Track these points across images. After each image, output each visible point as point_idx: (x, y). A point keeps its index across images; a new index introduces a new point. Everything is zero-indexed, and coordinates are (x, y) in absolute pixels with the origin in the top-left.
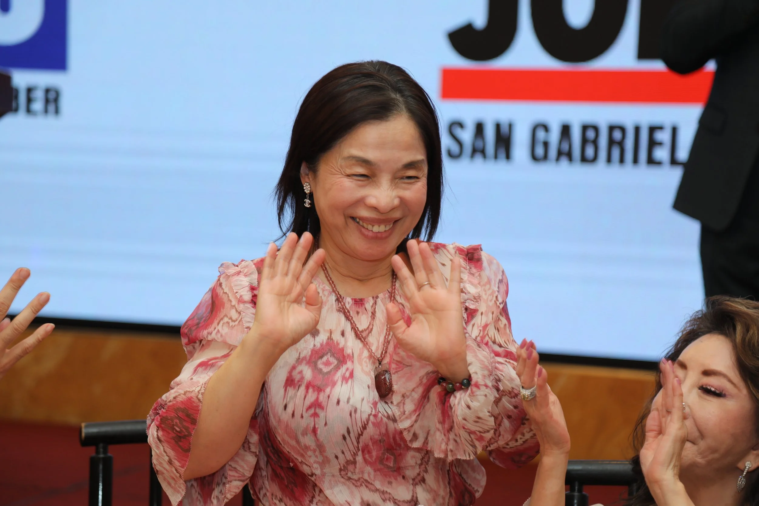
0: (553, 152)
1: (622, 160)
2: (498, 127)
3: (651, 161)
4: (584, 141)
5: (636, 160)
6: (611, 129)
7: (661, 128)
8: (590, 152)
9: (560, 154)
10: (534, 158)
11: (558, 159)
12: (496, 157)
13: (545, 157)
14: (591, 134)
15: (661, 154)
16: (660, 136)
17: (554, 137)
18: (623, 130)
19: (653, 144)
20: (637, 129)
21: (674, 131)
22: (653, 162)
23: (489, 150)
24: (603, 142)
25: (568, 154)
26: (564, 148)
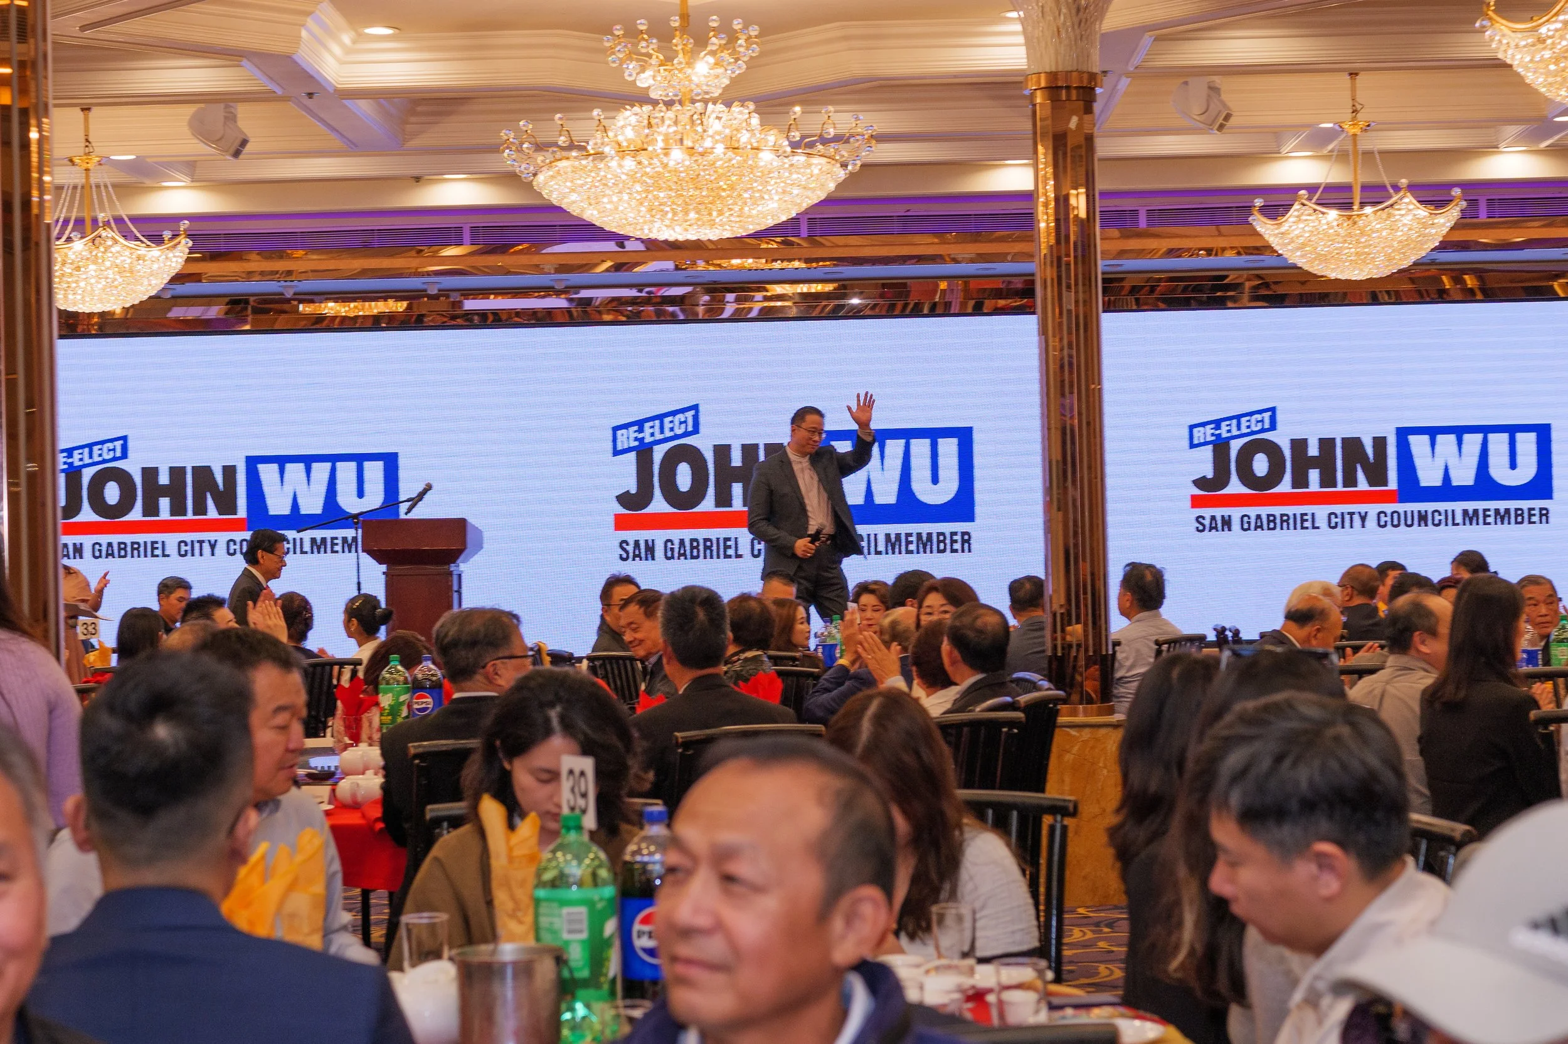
0: (676, 555)
1: (712, 557)
2: (646, 541)
4: (692, 548)
5: (718, 557)
6: (705, 540)
8: (695, 553)
9: (680, 555)
10: (667, 557)
11: (679, 557)
12: (647, 559)
13: (672, 557)
14: (695, 544)
15: (731, 552)
16: (729, 543)
17: (676, 547)
18: (710, 540)
19: (727, 547)
20: (718, 539)
21: (736, 539)
22: (727, 556)
23: (643, 555)
24: (701, 548)
25: (684, 555)
26: (682, 552)
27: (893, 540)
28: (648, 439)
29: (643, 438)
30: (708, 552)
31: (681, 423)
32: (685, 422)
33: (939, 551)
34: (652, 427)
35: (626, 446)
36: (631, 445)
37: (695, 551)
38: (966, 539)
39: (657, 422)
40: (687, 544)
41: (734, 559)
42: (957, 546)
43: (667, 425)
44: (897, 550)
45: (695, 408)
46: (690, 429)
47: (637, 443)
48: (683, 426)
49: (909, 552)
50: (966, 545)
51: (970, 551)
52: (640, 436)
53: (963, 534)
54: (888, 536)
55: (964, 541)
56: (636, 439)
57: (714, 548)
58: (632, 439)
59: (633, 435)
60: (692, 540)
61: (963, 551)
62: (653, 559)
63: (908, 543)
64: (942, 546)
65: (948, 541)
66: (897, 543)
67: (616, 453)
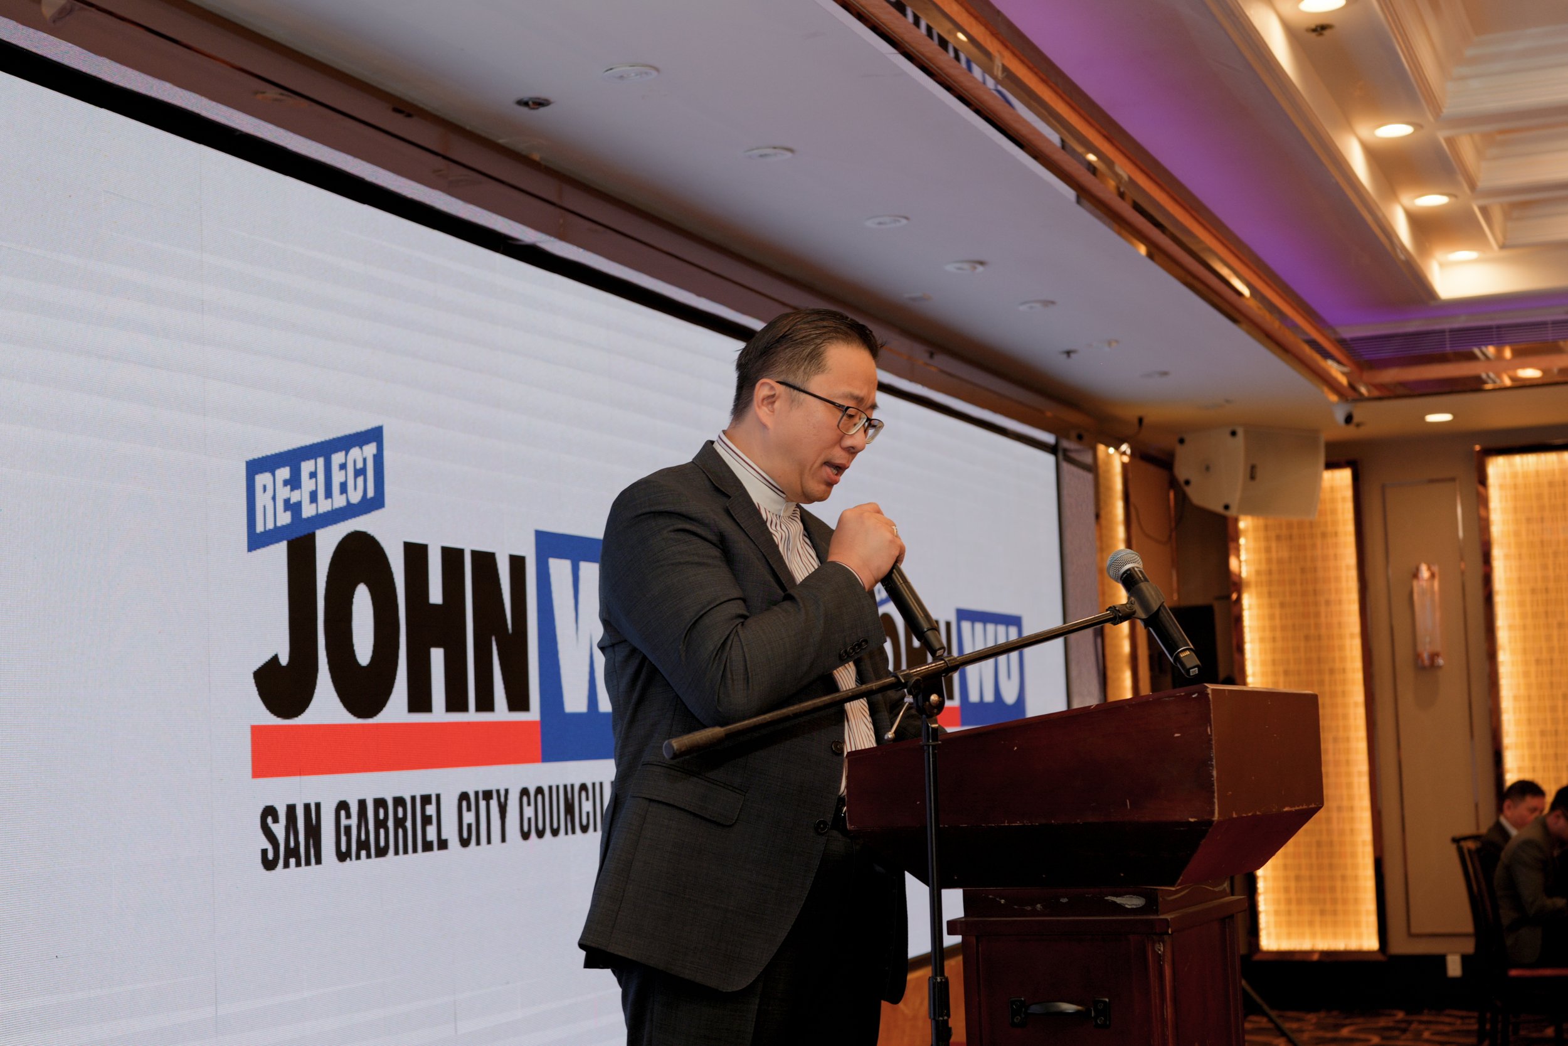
1: (405, 848)
2: (307, 809)
3: (425, 845)
4: (378, 826)
6: (396, 803)
7: (429, 798)
8: (382, 841)
9: (360, 846)
10: (340, 855)
11: (358, 854)
12: (308, 860)
13: (348, 852)
14: (381, 815)
15: (431, 833)
16: (430, 810)
17: (354, 819)
18: (403, 803)
19: (425, 821)
20: (413, 802)
21: (438, 797)
22: (427, 847)
23: (302, 850)
24: (391, 824)
25: (366, 846)
26: (363, 836)
28: (308, 511)
29: (299, 505)
31: (357, 474)
32: (363, 472)
34: (313, 475)
35: (270, 525)
36: (279, 524)
37: (382, 834)
39: (321, 461)
41: (436, 853)
43: (338, 477)
45: (375, 435)
46: (371, 493)
47: (288, 519)
48: (360, 480)
52: (295, 497)
56: (288, 506)
57: (409, 824)
58: (280, 504)
59: (284, 493)
62: (319, 861)
67: (257, 541)
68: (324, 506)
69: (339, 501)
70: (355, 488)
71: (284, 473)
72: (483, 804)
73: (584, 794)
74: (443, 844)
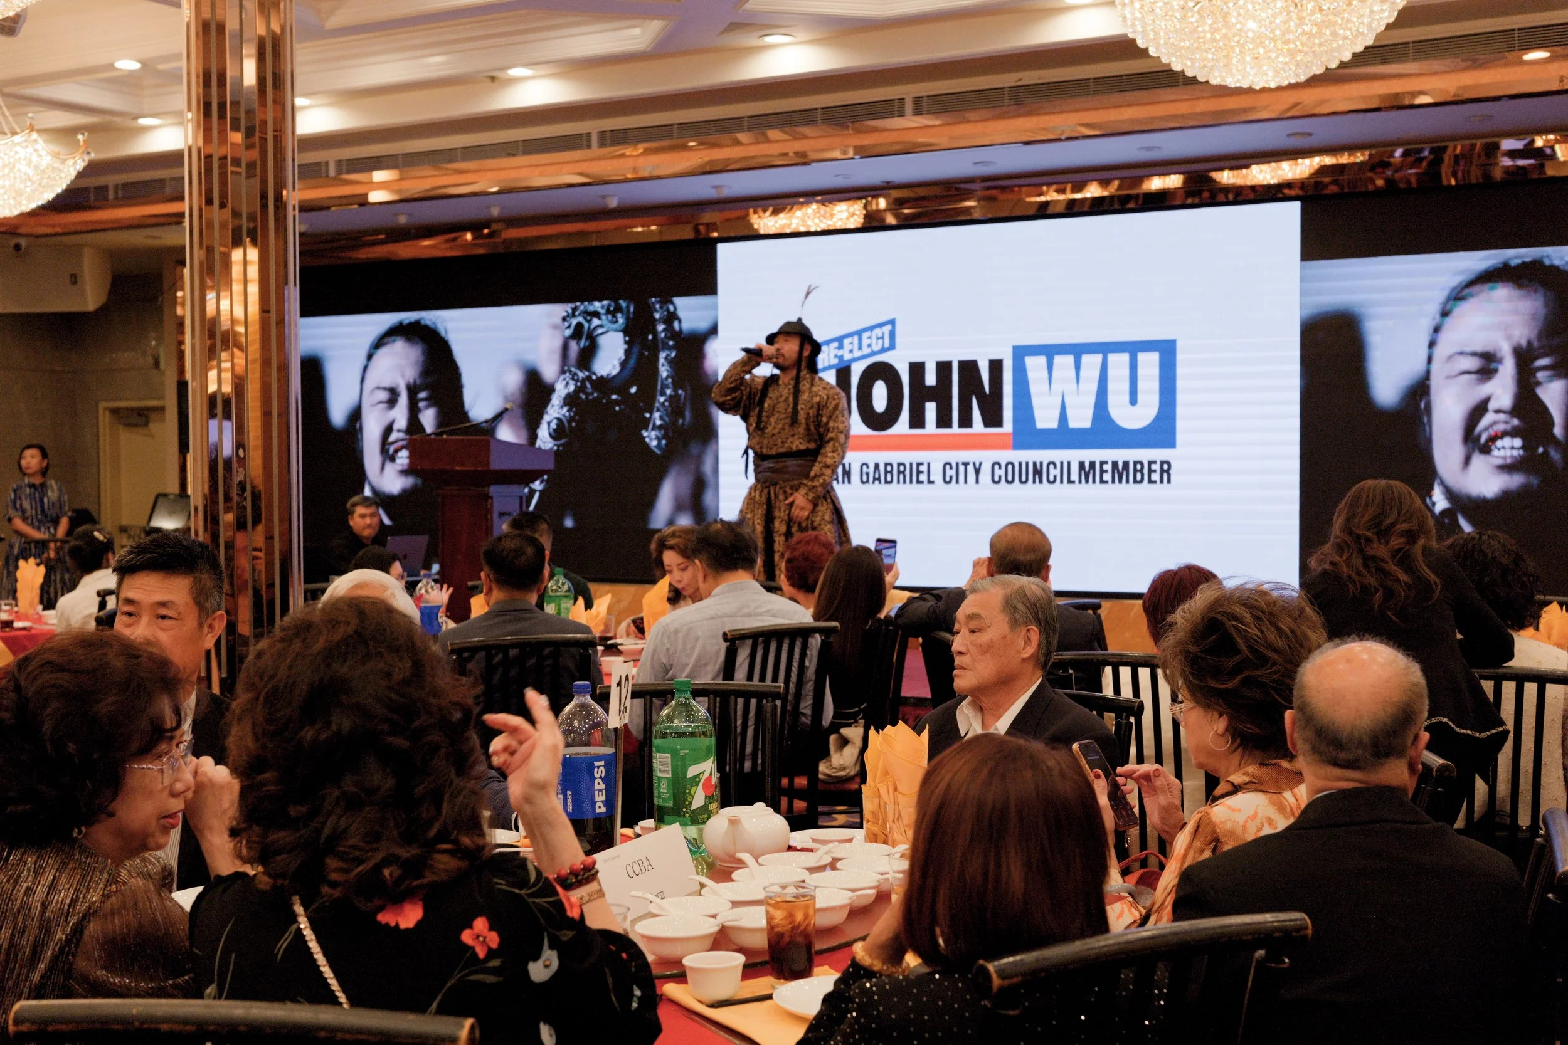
0: (871, 479)
1: (905, 482)
3: (919, 482)
4: (886, 472)
5: (911, 482)
6: (899, 465)
7: (922, 464)
8: (889, 479)
9: (875, 479)
10: (863, 482)
11: (873, 482)
12: (843, 482)
13: (868, 481)
14: (889, 468)
15: (923, 477)
16: (922, 468)
17: (871, 470)
18: (903, 464)
19: (919, 472)
20: (911, 465)
21: (929, 464)
23: (840, 478)
24: (895, 473)
25: (879, 479)
26: (877, 476)
27: (1087, 468)
28: (847, 356)
29: (843, 355)
30: (901, 476)
31: (878, 338)
32: (882, 338)
33: (1135, 481)
34: (852, 343)
35: (826, 364)
36: (831, 363)
37: (889, 476)
38: (1166, 469)
39: (856, 338)
40: (882, 468)
41: (926, 486)
42: (1156, 477)
43: (865, 342)
44: (1091, 479)
45: (892, 322)
46: (887, 344)
47: (836, 361)
48: (880, 341)
49: (1102, 481)
50: (1165, 476)
51: (1169, 481)
52: (840, 353)
53: (1162, 463)
54: (1082, 465)
55: (1162, 471)
56: (836, 356)
57: (907, 473)
58: (832, 355)
59: (833, 352)
60: (886, 465)
61: (1162, 481)
62: (849, 482)
63: (1102, 471)
64: (1139, 477)
65: (1146, 471)
66: (1091, 472)
68: (857, 354)
69: (866, 351)
70: (877, 344)
71: (836, 344)
72: (962, 468)
73: (1052, 466)
74: (930, 482)
